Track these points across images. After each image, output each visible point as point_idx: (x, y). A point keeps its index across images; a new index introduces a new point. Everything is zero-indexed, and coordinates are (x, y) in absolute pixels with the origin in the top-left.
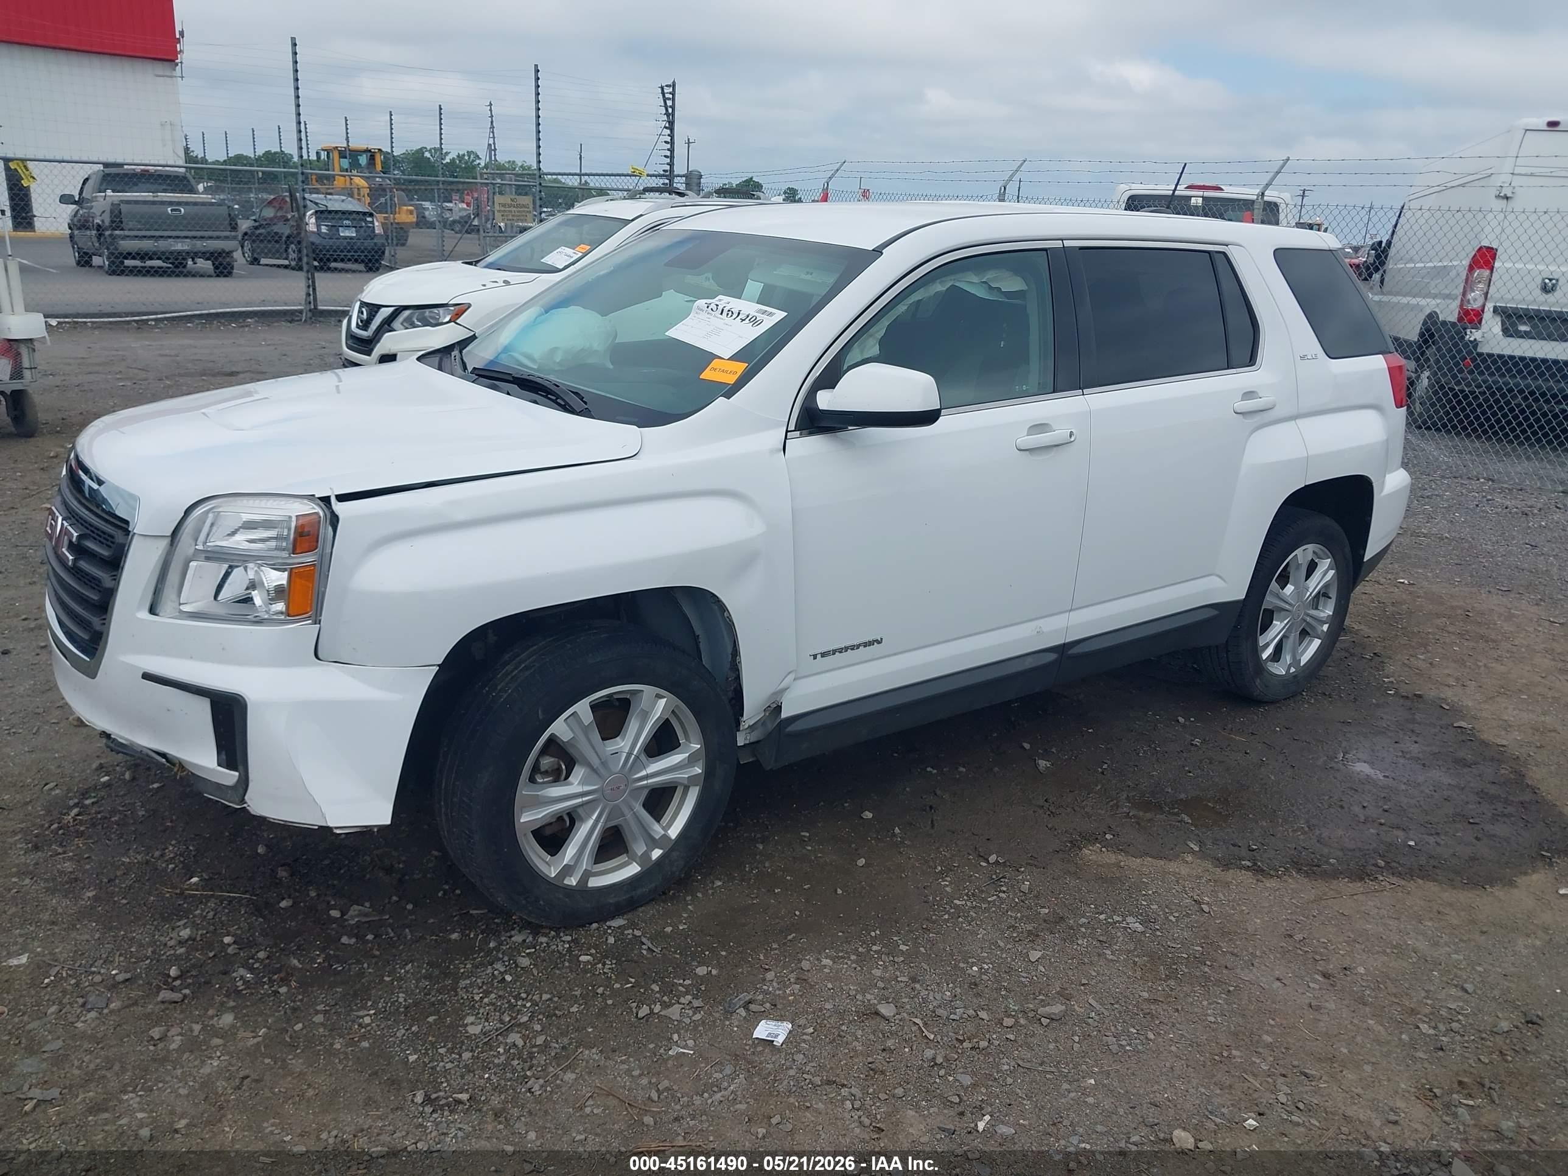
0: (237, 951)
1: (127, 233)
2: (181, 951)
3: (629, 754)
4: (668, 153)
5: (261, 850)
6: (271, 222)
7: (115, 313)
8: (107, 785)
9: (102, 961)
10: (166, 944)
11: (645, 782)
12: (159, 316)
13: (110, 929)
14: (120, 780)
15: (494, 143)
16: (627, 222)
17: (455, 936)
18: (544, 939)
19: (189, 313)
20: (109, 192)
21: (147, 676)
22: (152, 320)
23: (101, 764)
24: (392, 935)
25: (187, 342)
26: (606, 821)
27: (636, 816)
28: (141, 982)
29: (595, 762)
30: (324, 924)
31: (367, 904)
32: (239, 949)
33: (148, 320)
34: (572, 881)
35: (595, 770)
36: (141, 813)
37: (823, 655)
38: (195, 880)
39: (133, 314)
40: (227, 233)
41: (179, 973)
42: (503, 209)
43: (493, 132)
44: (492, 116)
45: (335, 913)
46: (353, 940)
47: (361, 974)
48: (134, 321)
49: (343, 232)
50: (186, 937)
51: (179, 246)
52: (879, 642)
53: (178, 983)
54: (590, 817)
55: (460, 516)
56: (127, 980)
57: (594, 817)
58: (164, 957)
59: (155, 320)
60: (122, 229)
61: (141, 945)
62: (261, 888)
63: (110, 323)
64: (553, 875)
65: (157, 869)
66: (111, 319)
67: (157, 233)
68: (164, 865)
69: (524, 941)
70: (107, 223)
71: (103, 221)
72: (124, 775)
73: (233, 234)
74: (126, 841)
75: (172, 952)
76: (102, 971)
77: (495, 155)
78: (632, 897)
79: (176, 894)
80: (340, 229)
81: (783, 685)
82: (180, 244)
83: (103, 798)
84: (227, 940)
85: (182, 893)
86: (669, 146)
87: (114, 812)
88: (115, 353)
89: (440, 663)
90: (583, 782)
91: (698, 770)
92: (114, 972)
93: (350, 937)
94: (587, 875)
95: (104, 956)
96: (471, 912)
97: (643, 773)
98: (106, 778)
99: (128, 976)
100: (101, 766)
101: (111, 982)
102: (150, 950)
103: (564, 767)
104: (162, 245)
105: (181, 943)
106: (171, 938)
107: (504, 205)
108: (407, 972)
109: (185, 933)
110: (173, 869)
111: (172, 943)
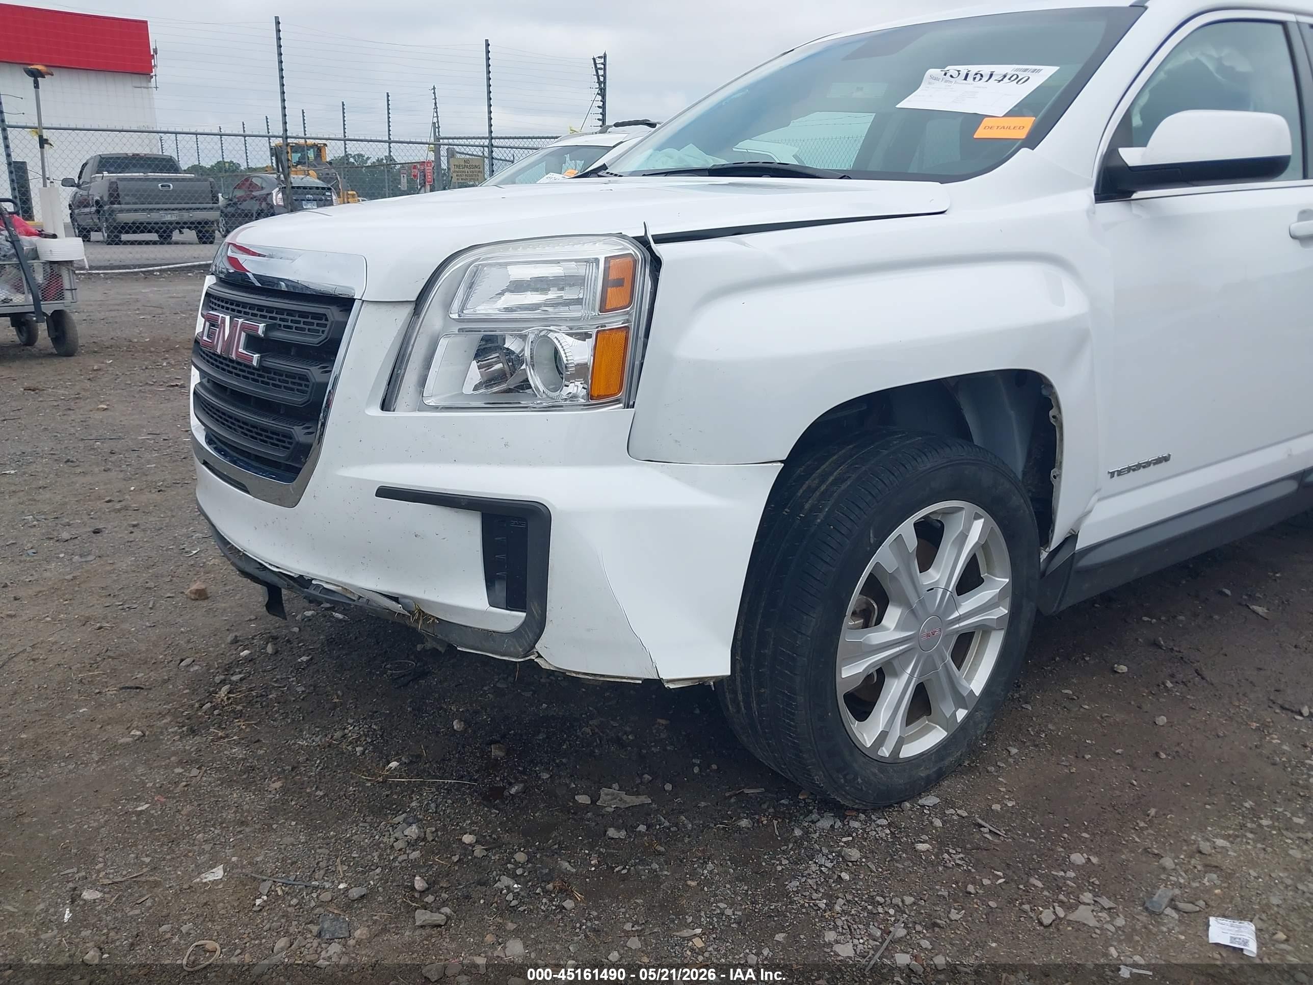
0: (485, 853)
1: (123, 206)
2: (415, 855)
3: (946, 590)
4: (601, 117)
5: (456, 725)
6: (242, 200)
7: (124, 266)
8: (250, 660)
9: (322, 872)
10: (392, 847)
11: (957, 626)
12: (163, 267)
13: (316, 828)
14: (262, 654)
15: (438, 122)
16: (609, 149)
17: (744, 823)
18: (855, 824)
19: (189, 264)
20: (106, 174)
21: (385, 492)
22: (157, 271)
23: (236, 637)
24: (667, 824)
25: (190, 287)
26: (919, 677)
27: (946, 667)
28: (380, 898)
29: (914, 601)
30: (575, 813)
31: (616, 786)
32: (486, 850)
33: (153, 271)
34: (885, 752)
35: (913, 612)
36: (300, 689)
37: (1120, 473)
38: (394, 764)
39: (140, 266)
40: (211, 205)
41: (426, 885)
42: (457, 170)
43: (437, 112)
44: (435, 99)
45: (583, 799)
46: (623, 834)
47: (655, 878)
48: (142, 272)
49: (305, 205)
50: (415, 837)
51: (169, 217)
52: (1166, 459)
53: (430, 899)
54: (904, 670)
55: (793, 267)
56: (362, 897)
57: (909, 670)
58: (397, 864)
59: (160, 271)
60: (119, 203)
61: (362, 849)
62: (477, 772)
63: (121, 274)
64: (869, 745)
65: (343, 753)
66: (121, 271)
67: (151, 206)
68: (350, 748)
69: (832, 826)
70: (106, 199)
71: (101, 198)
72: (265, 648)
73: (215, 205)
74: (293, 720)
75: (404, 857)
76: (327, 885)
77: (439, 132)
78: (940, 768)
79: (378, 782)
80: (304, 202)
81: (1088, 509)
82: (169, 216)
83: (249, 673)
84: (468, 839)
85: (385, 782)
86: (601, 110)
87: (267, 689)
88: (129, 297)
89: (785, 458)
90: (900, 627)
91: (1003, 611)
92: (341, 886)
93: (618, 829)
94: (901, 742)
95: (323, 864)
96: (746, 791)
97: (956, 615)
98: (246, 652)
99: (363, 891)
100: (235, 641)
101: (343, 900)
102: (376, 854)
103: (876, 607)
104: (155, 217)
105: (412, 844)
106: (397, 840)
107: (458, 166)
108: (711, 872)
109: (413, 831)
110: (363, 753)
111: (399, 845)
